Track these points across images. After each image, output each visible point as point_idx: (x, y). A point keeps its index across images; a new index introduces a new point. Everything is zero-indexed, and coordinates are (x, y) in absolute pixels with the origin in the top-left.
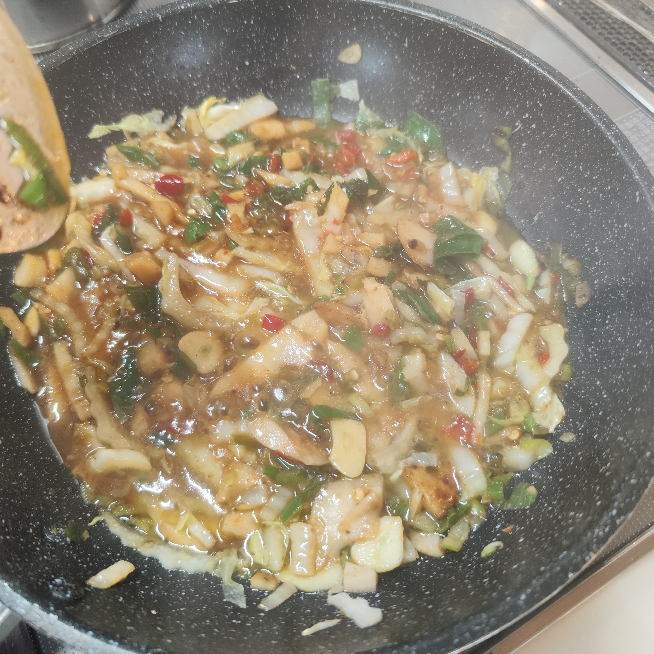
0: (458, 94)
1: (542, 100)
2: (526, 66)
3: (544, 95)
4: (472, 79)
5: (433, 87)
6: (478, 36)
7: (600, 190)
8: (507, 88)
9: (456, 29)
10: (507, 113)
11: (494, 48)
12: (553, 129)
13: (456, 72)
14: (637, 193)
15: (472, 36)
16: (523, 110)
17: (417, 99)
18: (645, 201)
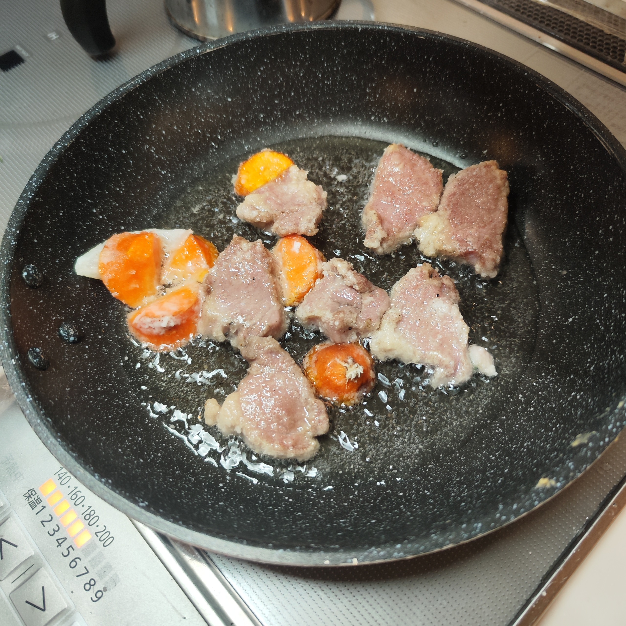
0: (568, 186)
4: (584, 177)
5: (552, 171)
6: (602, 141)
8: (606, 197)
9: (588, 128)
10: (598, 219)
13: (575, 166)
15: (598, 138)
16: (610, 220)
17: (536, 176)
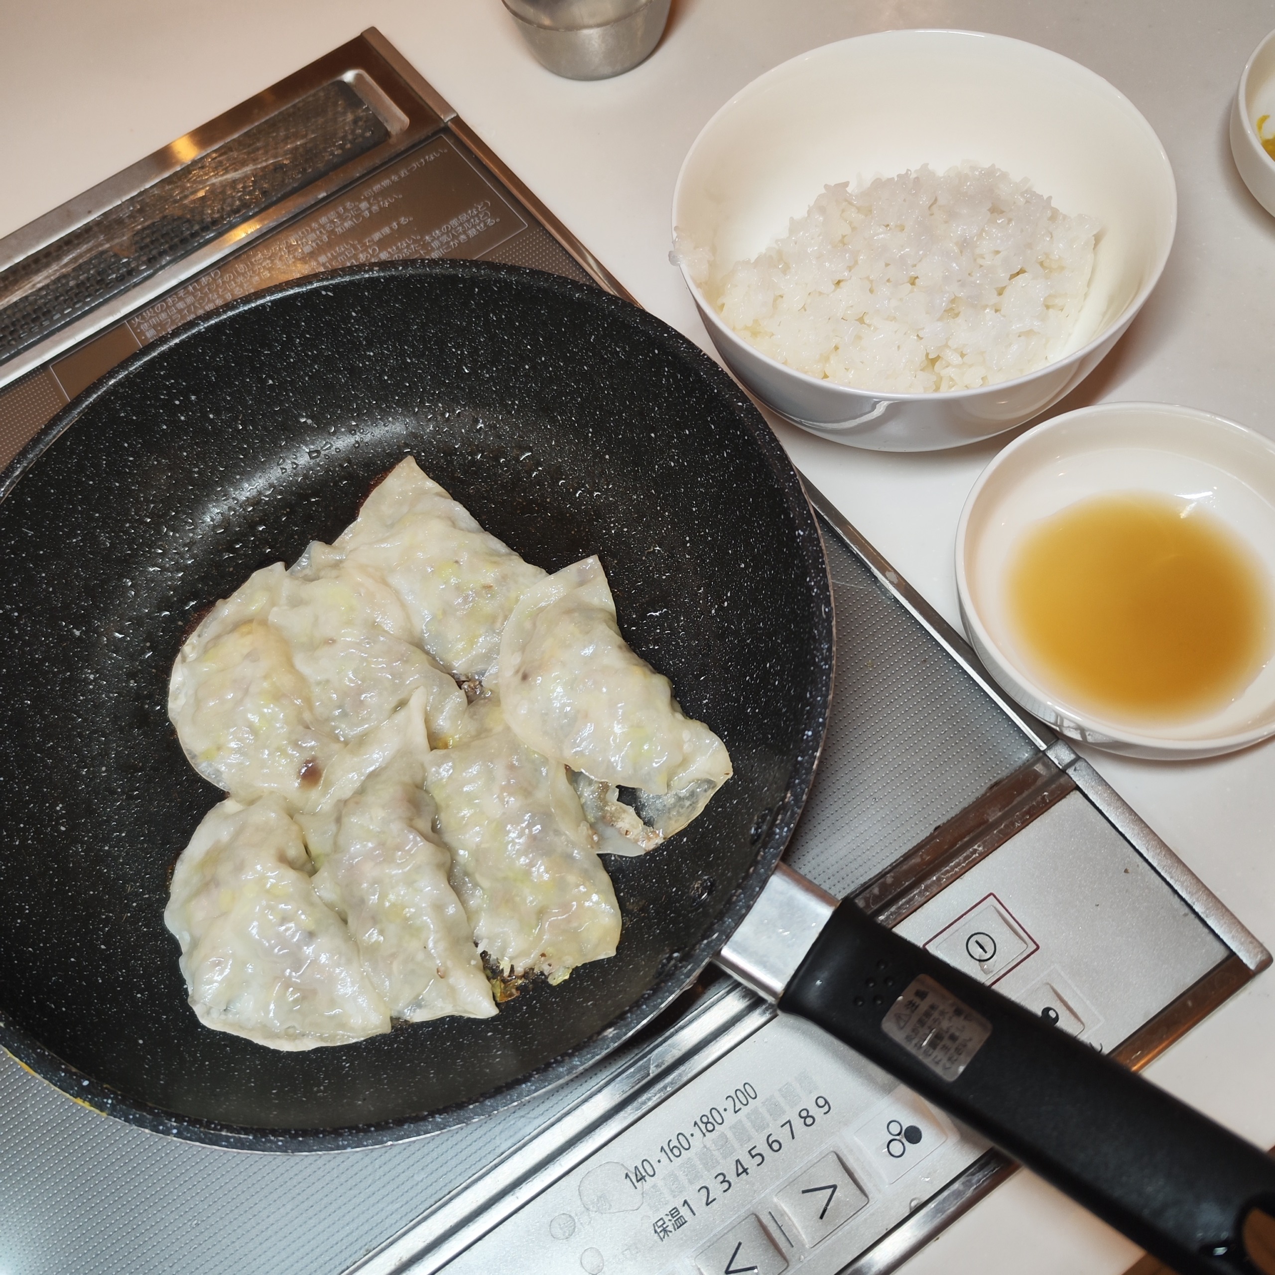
0: (117, 484)
1: (167, 377)
2: (119, 384)
3: (162, 373)
4: (104, 460)
5: (97, 515)
6: (57, 433)
7: (301, 336)
8: (134, 418)
10: (164, 427)
11: (81, 417)
12: (207, 375)
13: (89, 478)
14: (324, 293)
16: (167, 405)
18: (336, 286)
